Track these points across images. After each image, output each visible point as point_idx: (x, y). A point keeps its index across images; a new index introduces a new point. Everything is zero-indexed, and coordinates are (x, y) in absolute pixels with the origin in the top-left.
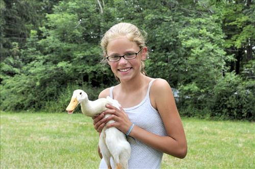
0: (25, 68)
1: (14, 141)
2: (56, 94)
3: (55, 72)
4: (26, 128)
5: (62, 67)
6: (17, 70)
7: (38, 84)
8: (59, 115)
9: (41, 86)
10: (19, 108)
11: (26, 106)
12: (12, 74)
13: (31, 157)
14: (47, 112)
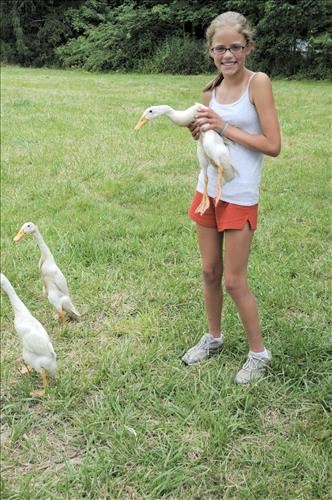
0: (112, 13)
1: (104, 112)
2: (150, 49)
3: (149, 19)
4: (117, 96)
5: (158, 13)
6: (101, 17)
7: (129, 36)
8: (156, 76)
9: (132, 38)
10: (106, 67)
11: (115, 65)
12: (96, 22)
13: (124, 133)
14: (141, 72)
